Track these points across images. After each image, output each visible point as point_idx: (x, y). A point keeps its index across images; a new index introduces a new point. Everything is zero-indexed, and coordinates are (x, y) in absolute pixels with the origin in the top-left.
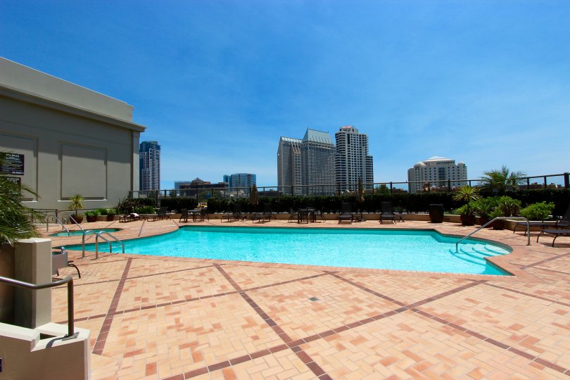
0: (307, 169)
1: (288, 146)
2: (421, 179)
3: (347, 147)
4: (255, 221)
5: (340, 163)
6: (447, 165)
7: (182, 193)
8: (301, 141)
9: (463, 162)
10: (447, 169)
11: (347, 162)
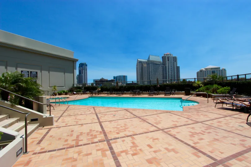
0: (149, 73)
1: (141, 63)
2: (203, 76)
3: (167, 63)
4: (117, 95)
5: (164, 70)
6: (216, 70)
7: (96, 84)
8: (146, 61)
9: (224, 68)
10: (216, 72)
11: (167, 69)
